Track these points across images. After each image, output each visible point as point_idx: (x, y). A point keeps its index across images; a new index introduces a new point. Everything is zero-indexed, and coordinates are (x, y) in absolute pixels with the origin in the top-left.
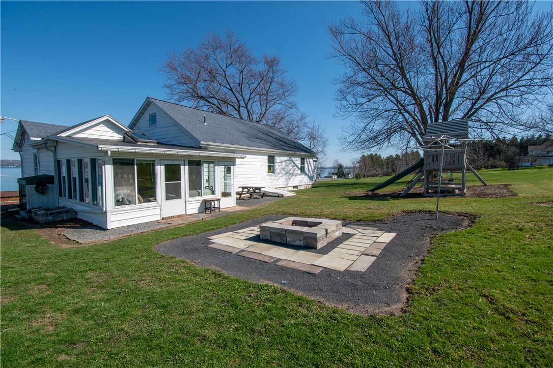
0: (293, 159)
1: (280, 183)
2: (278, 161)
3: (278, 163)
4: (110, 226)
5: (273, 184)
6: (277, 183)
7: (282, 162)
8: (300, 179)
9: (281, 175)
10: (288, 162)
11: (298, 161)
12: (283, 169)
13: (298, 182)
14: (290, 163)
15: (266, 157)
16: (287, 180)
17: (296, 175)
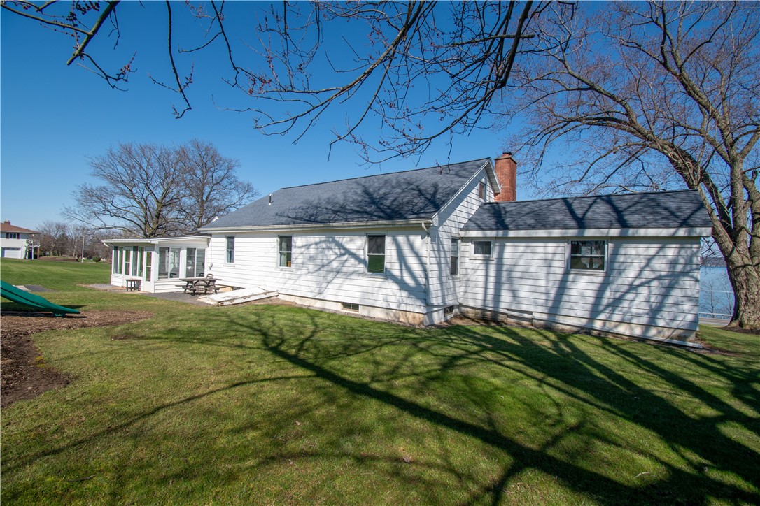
0: (338, 238)
1: (303, 288)
2: (299, 244)
3: (300, 247)
4: (113, 283)
5: (287, 286)
6: (295, 287)
7: (308, 246)
8: (364, 289)
9: (304, 271)
10: (324, 245)
11: (358, 245)
12: (311, 259)
13: (358, 295)
14: (329, 248)
15: (275, 240)
16: (319, 283)
17: (349, 274)
